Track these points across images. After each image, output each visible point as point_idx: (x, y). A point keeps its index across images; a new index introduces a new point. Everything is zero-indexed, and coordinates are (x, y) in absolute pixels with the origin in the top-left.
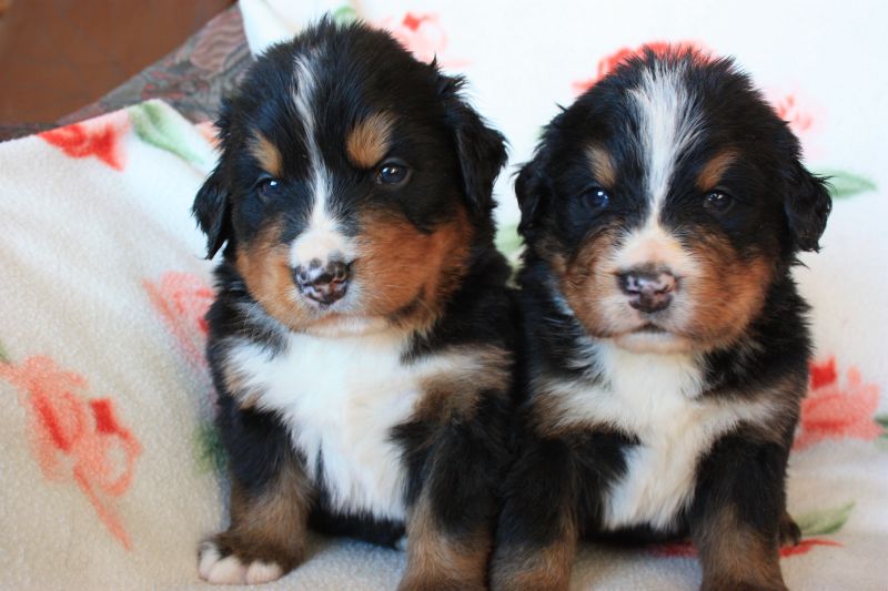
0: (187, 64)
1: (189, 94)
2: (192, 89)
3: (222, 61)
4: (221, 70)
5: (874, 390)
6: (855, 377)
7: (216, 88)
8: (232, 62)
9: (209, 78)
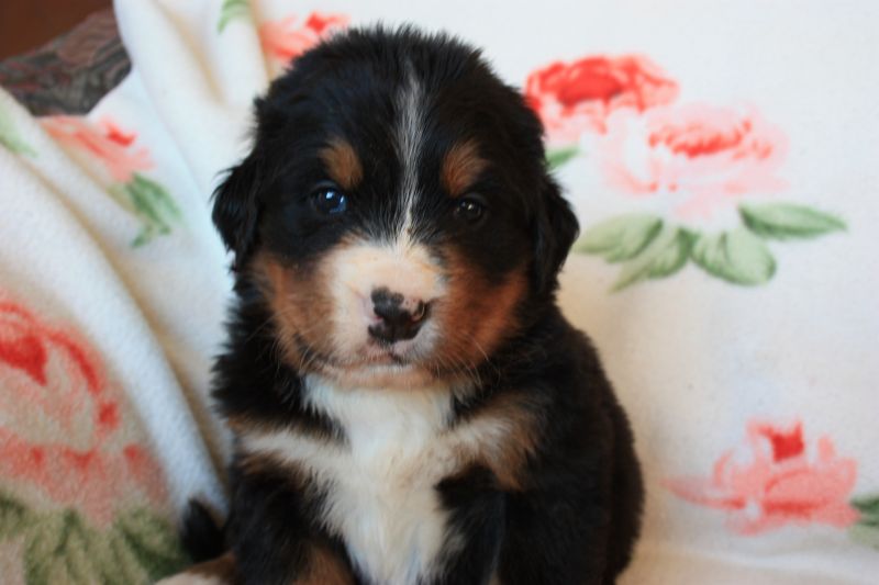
0: (52, 56)
1: (45, 87)
2: (50, 82)
3: (92, 54)
4: (90, 64)
5: (851, 466)
6: (826, 448)
7: (80, 82)
8: (103, 56)
9: (73, 71)
